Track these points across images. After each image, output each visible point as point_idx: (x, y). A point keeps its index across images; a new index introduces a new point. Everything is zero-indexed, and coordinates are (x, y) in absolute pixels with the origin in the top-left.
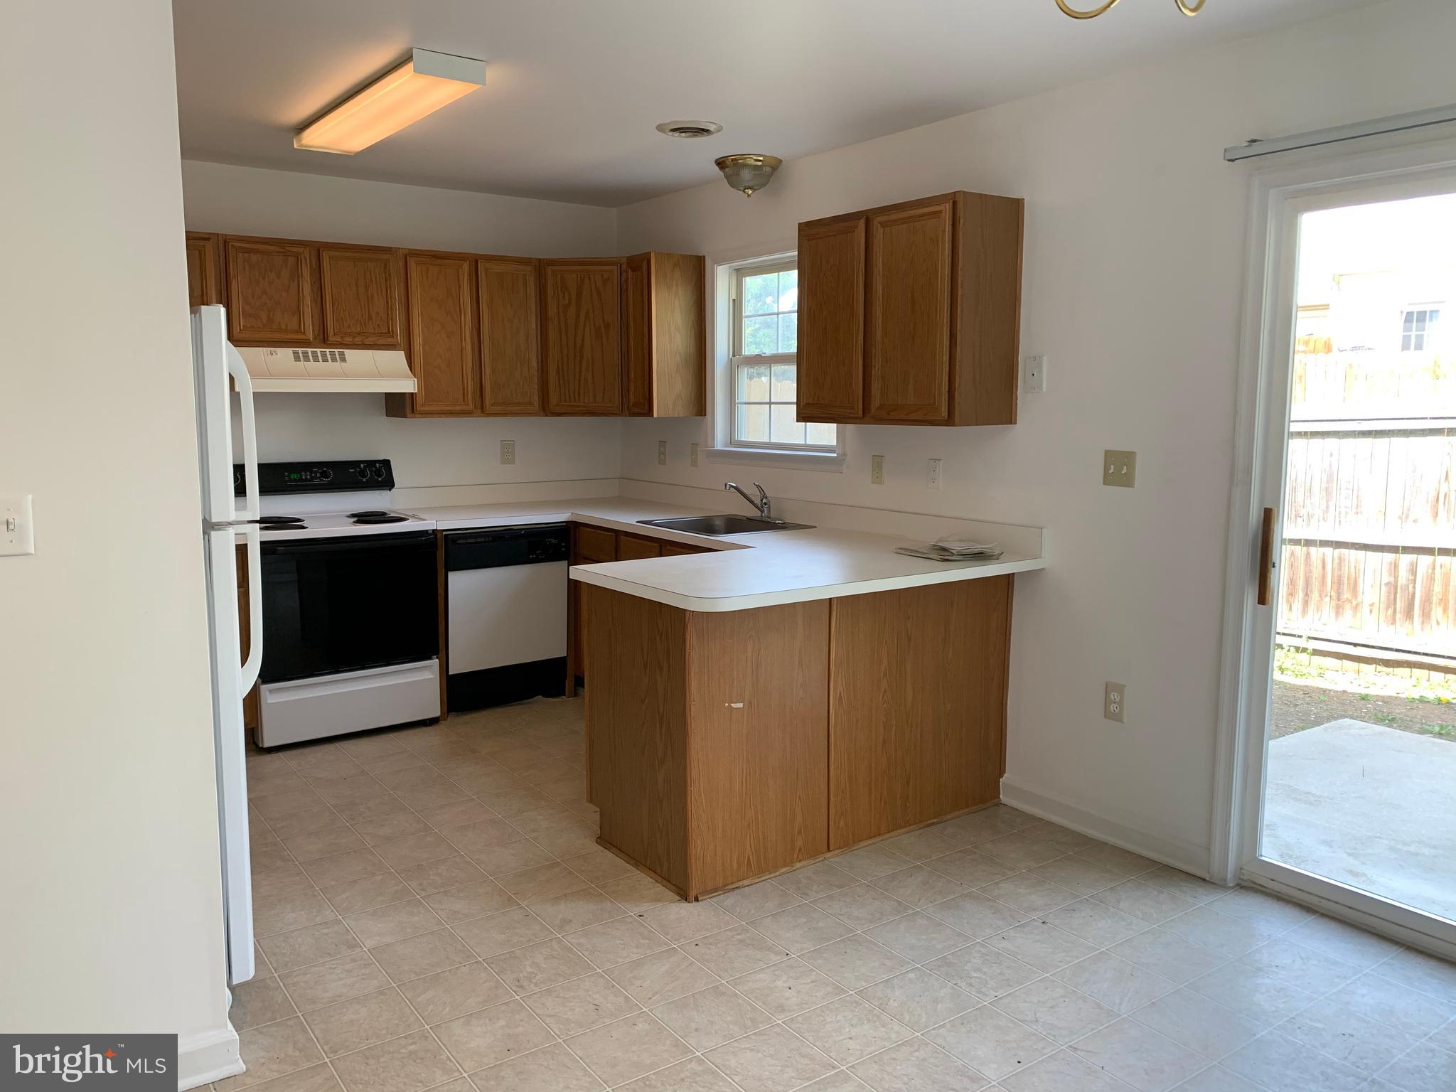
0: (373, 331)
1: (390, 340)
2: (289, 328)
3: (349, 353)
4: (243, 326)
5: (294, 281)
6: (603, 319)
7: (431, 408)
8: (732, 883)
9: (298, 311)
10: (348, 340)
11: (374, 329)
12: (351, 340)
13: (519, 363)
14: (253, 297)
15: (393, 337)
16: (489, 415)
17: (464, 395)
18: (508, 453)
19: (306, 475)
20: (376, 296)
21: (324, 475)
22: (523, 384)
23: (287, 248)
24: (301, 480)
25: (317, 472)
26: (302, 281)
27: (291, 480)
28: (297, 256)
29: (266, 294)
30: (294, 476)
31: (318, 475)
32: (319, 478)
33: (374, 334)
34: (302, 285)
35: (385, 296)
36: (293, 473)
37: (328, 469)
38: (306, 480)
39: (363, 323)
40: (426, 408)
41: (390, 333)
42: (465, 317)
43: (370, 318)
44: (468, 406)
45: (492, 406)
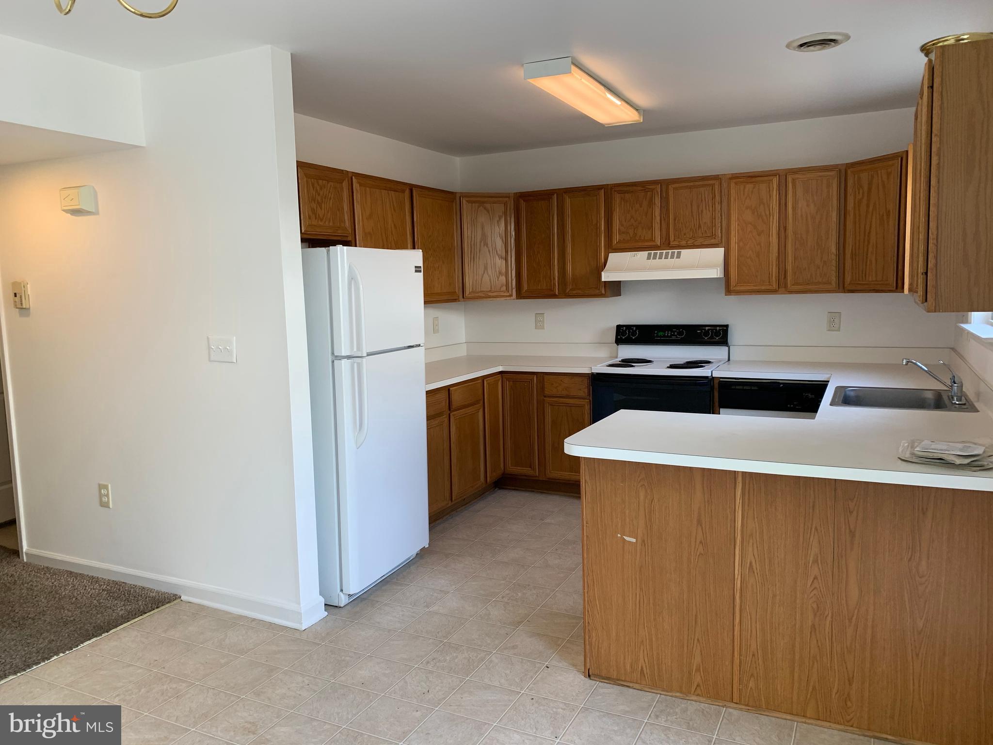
0: (701, 235)
1: (713, 241)
2: (646, 238)
3: (684, 252)
4: (619, 240)
5: (650, 207)
6: (886, 208)
7: (742, 288)
8: (624, 681)
9: (651, 227)
10: (683, 243)
11: (702, 233)
12: (685, 243)
13: (819, 251)
14: (625, 221)
15: (715, 239)
16: (791, 292)
17: (769, 278)
18: (834, 322)
19: (668, 333)
20: (704, 211)
21: (680, 334)
22: (823, 267)
23: (647, 187)
24: (664, 336)
25: (675, 331)
26: (655, 207)
27: (658, 336)
28: (652, 190)
29: (633, 218)
30: (661, 334)
31: (676, 334)
32: (676, 336)
33: (701, 237)
34: (655, 209)
35: (711, 209)
36: (661, 332)
37: (683, 330)
38: (668, 336)
39: (694, 231)
40: (738, 288)
41: (713, 236)
42: (773, 219)
43: (700, 226)
44: (772, 286)
45: (793, 285)
